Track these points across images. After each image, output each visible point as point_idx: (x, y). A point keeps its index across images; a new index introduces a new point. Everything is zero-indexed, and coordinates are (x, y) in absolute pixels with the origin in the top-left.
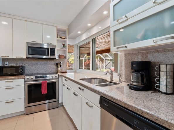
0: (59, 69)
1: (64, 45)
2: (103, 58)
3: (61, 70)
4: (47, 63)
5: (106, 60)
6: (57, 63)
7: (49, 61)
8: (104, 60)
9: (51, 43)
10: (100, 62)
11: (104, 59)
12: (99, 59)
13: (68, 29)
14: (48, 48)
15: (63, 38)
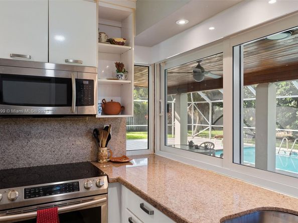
0: (104, 151)
1: (120, 67)
2: (204, 100)
3: (110, 152)
4: (62, 129)
5: (214, 104)
6: (96, 130)
7: (68, 124)
8: (208, 104)
9: (76, 61)
10: (195, 109)
11: (208, 101)
12: (193, 103)
13: (137, 12)
14: (70, 80)
15: (119, 43)
